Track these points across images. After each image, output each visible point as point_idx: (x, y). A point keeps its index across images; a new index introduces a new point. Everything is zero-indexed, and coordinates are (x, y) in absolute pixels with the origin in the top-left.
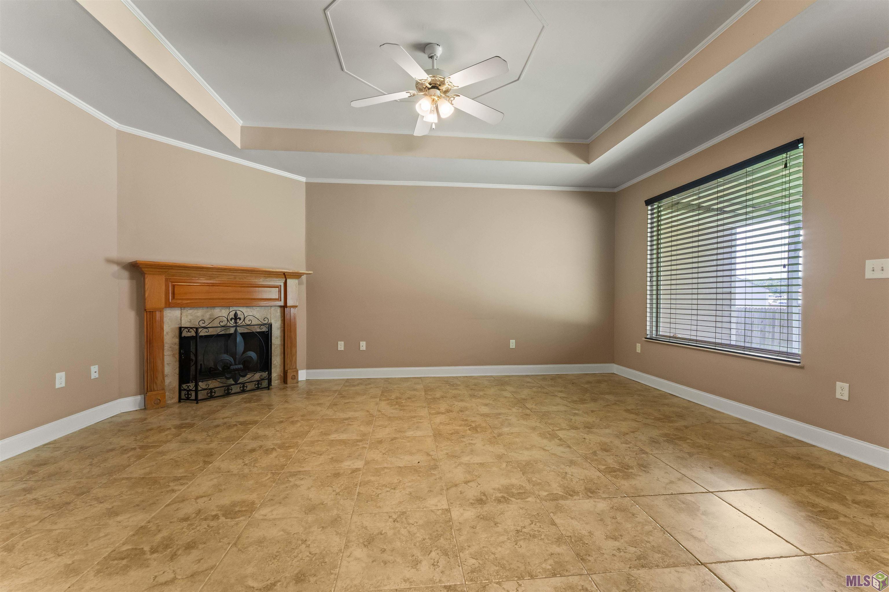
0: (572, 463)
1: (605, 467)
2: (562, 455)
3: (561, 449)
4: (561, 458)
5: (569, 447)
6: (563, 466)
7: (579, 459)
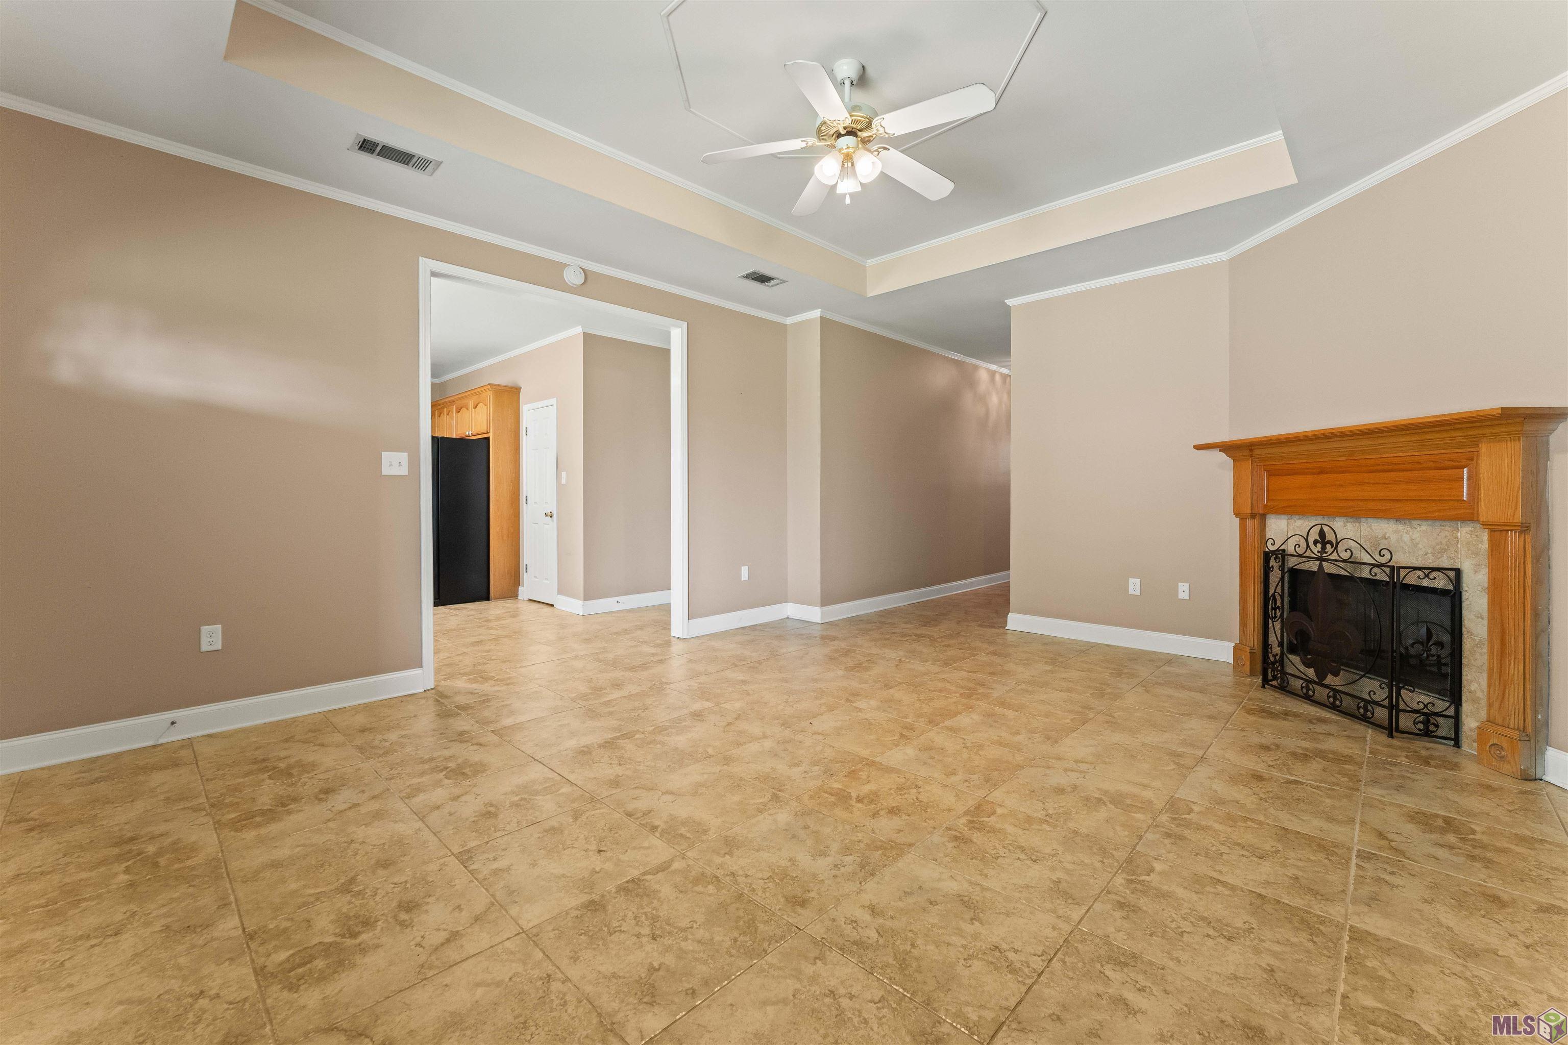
0: (615, 783)
1: (560, 792)
2: (637, 792)
3: (641, 805)
4: (635, 786)
5: (629, 815)
6: (629, 773)
7: (605, 794)
